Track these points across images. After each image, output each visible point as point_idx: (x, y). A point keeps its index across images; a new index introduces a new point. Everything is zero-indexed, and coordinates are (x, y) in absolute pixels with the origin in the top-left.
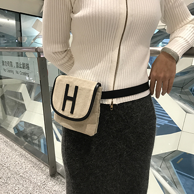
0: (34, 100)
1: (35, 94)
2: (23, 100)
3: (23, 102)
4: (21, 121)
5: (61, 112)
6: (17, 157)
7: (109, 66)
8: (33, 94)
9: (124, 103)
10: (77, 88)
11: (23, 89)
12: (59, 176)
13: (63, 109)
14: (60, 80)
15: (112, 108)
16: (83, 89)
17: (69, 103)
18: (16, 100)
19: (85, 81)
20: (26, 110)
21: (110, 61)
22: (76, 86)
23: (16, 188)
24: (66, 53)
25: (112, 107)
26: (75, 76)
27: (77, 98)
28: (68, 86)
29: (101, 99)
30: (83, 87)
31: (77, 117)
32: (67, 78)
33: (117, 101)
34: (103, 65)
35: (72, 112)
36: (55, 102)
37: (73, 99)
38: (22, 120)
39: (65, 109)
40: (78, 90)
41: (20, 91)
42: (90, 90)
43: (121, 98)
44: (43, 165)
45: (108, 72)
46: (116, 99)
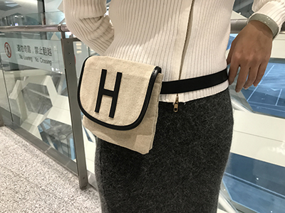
0: (62, 95)
1: (62, 87)
2: (48, 95)
3: (48, 97)
4: (47, 119)
5: (94, 114)
6: (38, 164)
7: (174, 40)
8: (60, 87)
9: (194, 100)
10: (119, 75)
11: (48, 82)
12: (92, 189)
13: (97, 110)
14: (92, 64)
15: (176, 109)
16: (130, 78)
17: (106, 101)
18: (41, 94)
19: (134, 64)
20: (52, 106)
21: (176, 31)
22: (118, 73)
23: (37, 205)
24: (100, 21)
25: (176, 106)
26: (116, 57)
27: (120, 92)
28: (104, 72)
29: (161, 93)
30: (131, 74)
31: (120, 123)
32: (103, 59)
33: (184, 98)
34: (163, 38)
35: (112, 115)
36: (84, 99)
37: (114, 95)
38: (48, 117)
39: (100, 110)
40: (123, 79)
41: (44, 84)
42: (143, 79)
43: (191, 93)
44: (71, 175)
45: (171, 50)
46: (182, 94)
